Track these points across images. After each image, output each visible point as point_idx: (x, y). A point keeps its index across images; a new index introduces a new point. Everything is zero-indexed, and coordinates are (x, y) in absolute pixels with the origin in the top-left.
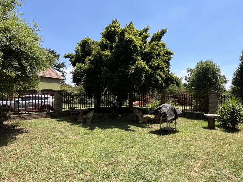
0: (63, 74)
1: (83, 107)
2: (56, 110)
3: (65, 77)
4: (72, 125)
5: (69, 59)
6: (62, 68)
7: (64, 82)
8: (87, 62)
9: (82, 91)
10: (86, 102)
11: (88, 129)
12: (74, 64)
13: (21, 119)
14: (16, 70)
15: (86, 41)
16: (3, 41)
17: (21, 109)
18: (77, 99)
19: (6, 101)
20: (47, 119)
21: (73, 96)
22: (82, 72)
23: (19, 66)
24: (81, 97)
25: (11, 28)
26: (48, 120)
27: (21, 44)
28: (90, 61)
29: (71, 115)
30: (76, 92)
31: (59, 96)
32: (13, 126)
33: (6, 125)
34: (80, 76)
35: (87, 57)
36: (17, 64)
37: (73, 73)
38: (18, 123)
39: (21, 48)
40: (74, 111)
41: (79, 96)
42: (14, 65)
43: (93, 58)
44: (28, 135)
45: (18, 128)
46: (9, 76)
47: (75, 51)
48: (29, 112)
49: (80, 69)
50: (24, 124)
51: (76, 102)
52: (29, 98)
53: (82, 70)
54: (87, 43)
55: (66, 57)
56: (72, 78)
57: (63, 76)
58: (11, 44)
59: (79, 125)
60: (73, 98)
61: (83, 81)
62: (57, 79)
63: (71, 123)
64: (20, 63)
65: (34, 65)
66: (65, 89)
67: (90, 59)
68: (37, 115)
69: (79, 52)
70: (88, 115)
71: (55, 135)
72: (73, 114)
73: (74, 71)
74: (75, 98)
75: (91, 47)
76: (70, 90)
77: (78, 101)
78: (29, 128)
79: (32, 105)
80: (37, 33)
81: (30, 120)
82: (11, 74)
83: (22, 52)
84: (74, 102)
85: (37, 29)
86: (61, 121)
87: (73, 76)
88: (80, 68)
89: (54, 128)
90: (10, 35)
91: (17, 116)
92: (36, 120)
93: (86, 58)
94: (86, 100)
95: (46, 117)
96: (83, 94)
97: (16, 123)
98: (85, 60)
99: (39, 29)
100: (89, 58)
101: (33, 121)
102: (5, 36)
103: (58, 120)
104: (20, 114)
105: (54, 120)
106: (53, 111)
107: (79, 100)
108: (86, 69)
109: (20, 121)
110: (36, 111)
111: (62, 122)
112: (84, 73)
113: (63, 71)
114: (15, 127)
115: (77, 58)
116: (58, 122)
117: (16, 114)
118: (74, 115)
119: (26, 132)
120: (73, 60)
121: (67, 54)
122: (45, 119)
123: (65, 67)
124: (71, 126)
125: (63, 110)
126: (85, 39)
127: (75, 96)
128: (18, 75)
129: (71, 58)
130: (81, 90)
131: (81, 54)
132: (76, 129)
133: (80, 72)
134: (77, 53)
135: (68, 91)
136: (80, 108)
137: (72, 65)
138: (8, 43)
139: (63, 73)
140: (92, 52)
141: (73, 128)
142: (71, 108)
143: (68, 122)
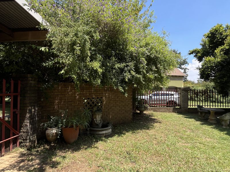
0: (185, 71)
1: (213, 106)
2: (183, 106)
3: (187, 73)
4: (202, 124)
5: (194, 55)
6: (183, 65)
7: (186, 78)
8: (218, 54)
9: (209, 88)
10: (214, 100)
11: (226, 134)
12: (200, 59)
13: (154, 111)
14: (155, 73)
15: (215, 30)
16: (146, 54)
17: (154, 102)
18: (202, 96)
19: (144, 96)
20: (174, 113)
21: (197, 92)
22: (211, 66)
23: (156, 70)
24: (207, 94)
25: (150, 42)
26: (175, 115)
27: (157, 52)
28: (223, 51)
29: (199, 114)
30: (200, 88)
31: (185, 93)
32: (150, 116)
33: (145, 114)
34: (209, 71)
35: (218, 48)
36: (155, 68)
37: (200, 69)
38: (153, 114)
39: (157, 55)
40: (202, 110)
41: (205, 93)
42: (153, 70)
43: (227, 48)
44: (162, 125)
45: (153, 118)
46: (150, 78)
47: (201, 44)
48: (159, 106)
49: (210, 63)
50: (157, 115)
51: (201, 99)
52: (157, 94)
53: (212, 63)
54: (217, 31)
55: (190, 54)
56: (199, 74)
57: (185, 72)
58: (150, 54)
59: (211, 127)
60: (197, 95)
61: (214, 76)
62: (180, 76)
63: (201, 123)
64: (157, 68)
65: (166, 67)
66: (188, 85)
67: (222, 49)
68: (165, 109)
69: (206, 45)
70: (224, 117)
71: (185, 131)
72: (201, 113)
73: (201, 67)
74: (200, 95)
75: (224, 34)
76: (193, 87)
77: (203, 98)
78: (161, 119)
79: (162, 100)
80: (166, 39)
81: (161, 113)
82: (152, 76)
83: (157, 58)
84: (198, 99)
85: (165, 36)
86: (189, 118)
87: (200, 71)
88: (210, 61)
89: (182, 124)
90: (150, 47)
91: (151, 108)
92: (165, 114)
93: (216, 49)
94: (214, 97)
95: (173, 112)
96: (210, 90)
97: (151, 114)
98: (216, 51)
99: (167, 36)
100: (220, 48)
101: (163, 113)
102: (147, 49)
103: (185, 116)
104: (153, 107)
105: (181, 115)
106: (179, 107)
107: (205, 97)
108: (219, 62)
109: (154, 113)
110: (164, 106)
111: (190, 120)
112: (214, 67)
113: (185, 68)
114: (151, 116)
115: (204, 51)
116: (185, 119)
117: (151, 107)
118: (203, 114)
119: (160, 123)
120: (199, 55)
121: (192, 50)
122: (172, 113)
123: (187, 63)
124: (201, 126)
125: (189, 107)
126: (214, 28)
127: (200, 93)
128: (155, 77)
129: (197, 53)
130: (207, 86)
131: (209, 46)
132: (209, 130)
133: (210, 67)
134: (203, 46)
135: (191, 88)
136: (209, 107)
137: (198, 60)
138: (149, 54)
139: (185, 69)
140: (225, 41)
141: (204, 128)
142: (199, 106)
143: (197, 120)
